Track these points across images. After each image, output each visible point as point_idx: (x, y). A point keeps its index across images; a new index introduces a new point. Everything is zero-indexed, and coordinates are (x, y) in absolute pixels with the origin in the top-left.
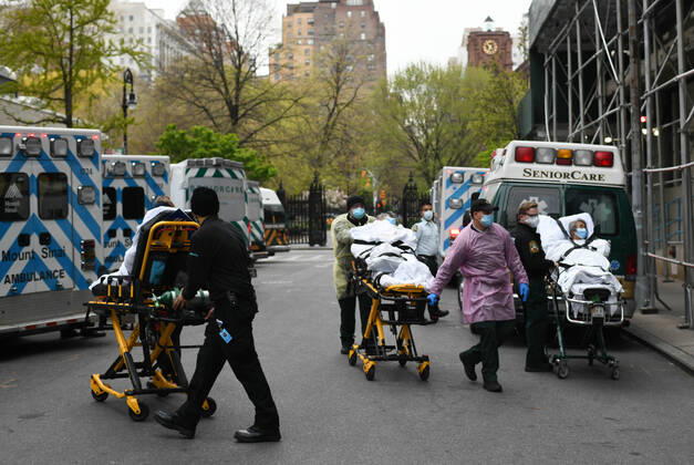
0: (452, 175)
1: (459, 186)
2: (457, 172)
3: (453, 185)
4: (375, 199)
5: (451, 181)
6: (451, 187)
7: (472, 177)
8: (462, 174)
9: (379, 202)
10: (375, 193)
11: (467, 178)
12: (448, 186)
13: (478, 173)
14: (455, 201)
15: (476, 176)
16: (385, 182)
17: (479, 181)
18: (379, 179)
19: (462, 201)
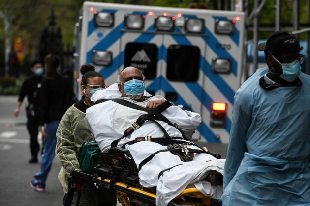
0: (96, 16)
1: (106, 32)
2: (104, 11)
3: (98, 31)
4: (8, 51)
5: (95, 24)
6: (95, 34)
7: (126, 18)
8: (112, 13)
9: (13, 55)
10: (8, 42)
11: (119, 20)
12: (90, 32)
13: (135, 13)
14: (101, 54)
15: (133, 17)
16: (23, 27)
17: (136, 25)
18: (14, 22)
19: (110, 54)
